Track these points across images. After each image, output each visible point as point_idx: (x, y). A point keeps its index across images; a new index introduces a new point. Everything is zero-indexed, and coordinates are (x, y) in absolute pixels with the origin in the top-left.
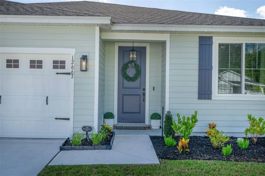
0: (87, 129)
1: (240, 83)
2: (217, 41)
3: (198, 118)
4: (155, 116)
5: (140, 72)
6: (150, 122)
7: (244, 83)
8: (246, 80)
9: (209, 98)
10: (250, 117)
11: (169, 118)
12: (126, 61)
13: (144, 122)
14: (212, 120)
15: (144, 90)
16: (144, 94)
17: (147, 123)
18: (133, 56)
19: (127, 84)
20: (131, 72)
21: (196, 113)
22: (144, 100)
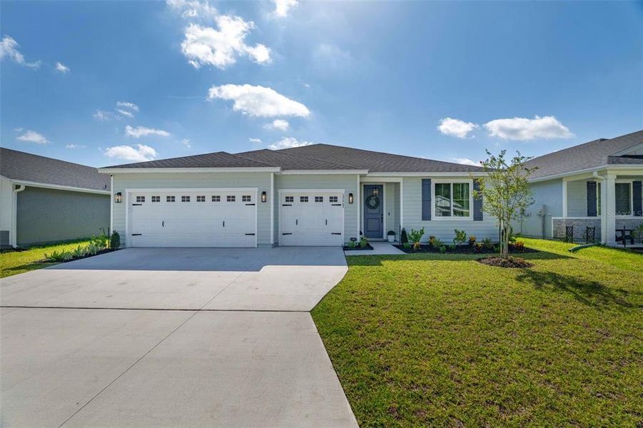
0: (353, 239)
1: (449, 208)
2: (434, 182)
3: (424, 231)
4: (391, 233)
5: (379, 202)
6: (387, 237)
7: (452, 208)
8: (454, 206)
9: (430, 219)
10: (456, 231)
11: (404, 232)
12: (369, 195)
13: (382, 237)
14: (431, 233)
15: (382, 215)
16: (382, 218)
17: (385, 237)
18: (375, 192)
19: (370, 211)
20: (373, 203)
21: (423, 228)
22: (382, 222)
